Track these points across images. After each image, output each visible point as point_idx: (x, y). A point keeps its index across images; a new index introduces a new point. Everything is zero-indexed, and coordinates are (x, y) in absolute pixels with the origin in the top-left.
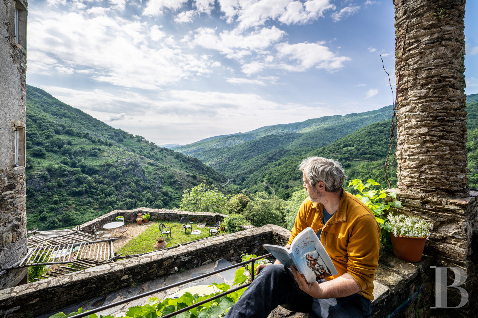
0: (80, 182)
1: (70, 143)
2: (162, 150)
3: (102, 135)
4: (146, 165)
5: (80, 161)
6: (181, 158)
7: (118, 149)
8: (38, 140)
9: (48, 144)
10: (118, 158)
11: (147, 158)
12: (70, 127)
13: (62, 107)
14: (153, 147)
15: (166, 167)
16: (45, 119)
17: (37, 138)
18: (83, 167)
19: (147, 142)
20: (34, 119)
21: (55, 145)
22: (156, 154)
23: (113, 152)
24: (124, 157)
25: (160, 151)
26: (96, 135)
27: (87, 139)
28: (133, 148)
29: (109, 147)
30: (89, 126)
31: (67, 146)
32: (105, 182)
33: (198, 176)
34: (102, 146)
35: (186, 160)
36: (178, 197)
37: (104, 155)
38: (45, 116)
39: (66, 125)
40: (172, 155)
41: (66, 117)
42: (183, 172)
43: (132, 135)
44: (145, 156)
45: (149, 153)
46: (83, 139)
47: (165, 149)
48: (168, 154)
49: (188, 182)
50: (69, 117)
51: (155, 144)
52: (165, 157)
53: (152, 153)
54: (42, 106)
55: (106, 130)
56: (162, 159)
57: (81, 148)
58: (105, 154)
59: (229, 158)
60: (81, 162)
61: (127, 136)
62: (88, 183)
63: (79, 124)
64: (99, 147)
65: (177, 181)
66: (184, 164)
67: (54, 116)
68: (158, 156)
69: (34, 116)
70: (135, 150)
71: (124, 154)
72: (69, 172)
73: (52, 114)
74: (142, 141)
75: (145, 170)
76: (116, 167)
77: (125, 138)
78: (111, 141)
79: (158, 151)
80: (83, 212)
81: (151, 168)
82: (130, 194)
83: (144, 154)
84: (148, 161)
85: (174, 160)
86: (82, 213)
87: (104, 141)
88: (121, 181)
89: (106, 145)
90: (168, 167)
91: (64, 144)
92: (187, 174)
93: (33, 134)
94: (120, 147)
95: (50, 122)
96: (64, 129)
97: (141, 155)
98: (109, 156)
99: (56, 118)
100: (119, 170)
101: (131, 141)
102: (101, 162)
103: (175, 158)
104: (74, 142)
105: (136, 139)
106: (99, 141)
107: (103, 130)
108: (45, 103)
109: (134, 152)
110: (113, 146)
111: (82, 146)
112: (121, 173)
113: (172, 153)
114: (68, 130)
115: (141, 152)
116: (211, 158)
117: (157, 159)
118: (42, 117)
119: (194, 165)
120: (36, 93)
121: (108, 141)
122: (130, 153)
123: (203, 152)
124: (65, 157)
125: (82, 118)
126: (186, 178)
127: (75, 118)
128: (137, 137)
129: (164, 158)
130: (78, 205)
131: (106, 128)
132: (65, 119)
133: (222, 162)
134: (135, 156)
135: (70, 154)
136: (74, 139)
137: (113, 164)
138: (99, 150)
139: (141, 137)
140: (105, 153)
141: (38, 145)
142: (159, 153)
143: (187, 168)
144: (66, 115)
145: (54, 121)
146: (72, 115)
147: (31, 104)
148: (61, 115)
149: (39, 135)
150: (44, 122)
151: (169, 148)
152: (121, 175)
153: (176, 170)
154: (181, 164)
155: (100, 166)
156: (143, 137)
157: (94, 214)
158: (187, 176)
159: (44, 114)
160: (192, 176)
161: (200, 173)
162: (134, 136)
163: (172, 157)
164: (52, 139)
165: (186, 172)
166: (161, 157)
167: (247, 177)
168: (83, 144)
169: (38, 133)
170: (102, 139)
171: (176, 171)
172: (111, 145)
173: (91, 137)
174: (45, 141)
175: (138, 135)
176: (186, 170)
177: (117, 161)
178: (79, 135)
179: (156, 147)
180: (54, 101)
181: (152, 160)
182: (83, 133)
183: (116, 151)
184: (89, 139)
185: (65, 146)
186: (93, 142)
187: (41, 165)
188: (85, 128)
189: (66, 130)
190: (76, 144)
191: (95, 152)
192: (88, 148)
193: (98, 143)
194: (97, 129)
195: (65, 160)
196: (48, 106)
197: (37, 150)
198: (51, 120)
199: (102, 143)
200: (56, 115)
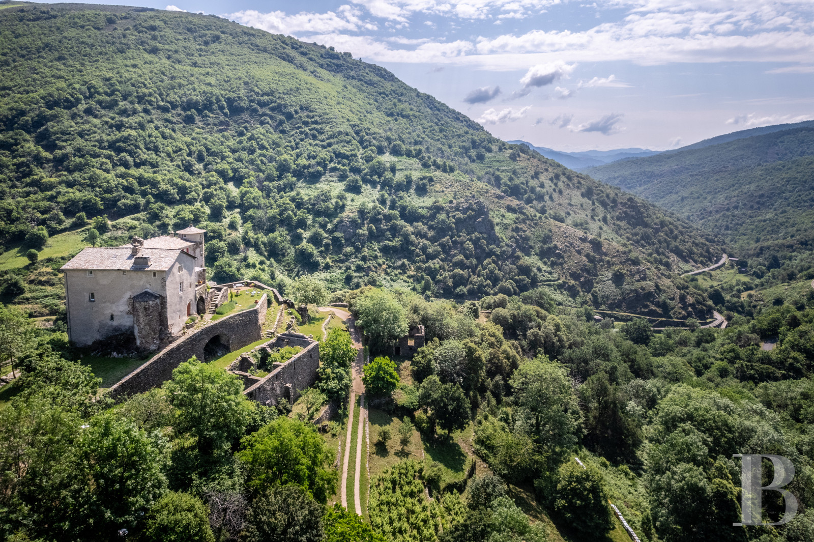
0: (395, 230)
1: (393, 168)
4: (503, 211)
5: (401, 198)
6: (598, 195)
7: (461, 178)
8: (356, 164)
9: (365, 171)
10: (455, 195)
16: (369, 129)
17: (357, 161)
18: (403, 208)
20: (357, 131)
21: (374, 173)
23: (450, 183)
27: (418, 159)
29: (446, 175)
30: (434, 130)
31: (388, 174)
32: (429, 235)
34: (437, 173)
36: (550, 281)
37: (437, 189)
40: (578, 187)
41: (403, 117)
42: (576, 230)
43: (505, 143)
46: (413, 161)
48: (568, 185)
49: (579, 252)
50: (407, 117)
52: (560, 192)
54: (376, 101)
57: (407, 176)
58: (438, 187)
60: (402, 201)
61: (494, 147)
62: (406, 237)
64: (432, 175)
65: (556, 247)
66: (599, 210)
68: (544, 191)
70: (502, 175)
72: (384, 216)
75: (496, 222)
76: (447, 213)
77: (490, 151)
78: (452, 164)
81: (510, 218)
82: (462, 261)
84: (508, 203)
85: (578, 200)
87: (442, 164)
88: (451, 238)
89: (445, 171)
91: (385, 170)
92: (581, 234)
93: (352, 155)
94: (468, 173)
95: (375, 133)
96: (390, 144)
98: (443, 192)
100: (451, 218)
101: (499, 157)
102: (427, 201)
104: (399, 167)
105: (509, 152)
106: (435, 163)
108: (380, 94)
110: (456, 172)
111: (409, 173)
112: (453, 223)
114: (395, 146)
118: (367, 126)
119: (626, 213)
121: (448, 163)
124: (384, 192)
126: (576, 243)
129: (555, 196)
130: (390, 267)
132: (400, 121)
134: (487, 193)
135: (390, 187)
136: (400, 161)
137: (444, 205)
138: (431, 180)
140: (438, 185)
141: (355, 174)
142: (548, 184)
144: (404, 113)
145: (380, 131)
146: (411, 113)
147: (362, 99)
149: (360, 157)
150: (367, 135)
152: (453, 226)
154: (594, 210)
155: (427, 208)
158: (582, 239)
160: (592, 242)
163: (577, 193)
164: (371, 163)
166: (550, 190)
168: (411, 170)
169: (358, 154)
170: (439, 161)
171: (559, 228)
172: (452, 170)
173: (423, 157)
174: (363, 167)
177: (451, 202)
178: (408, 154)
181: (519, 200)
182: (416, 149)
183: (457, 181)
184: (420, 160)
185: (386, 173)
186: (425, 166)
187: (354, 203)
188: (427, 135)
189: (392, 145)
190: (401, 170)
191: (424, 185)
192: (416, 175)
193: (432, 167)
194: (445, 135)
195: (383, 196)
196: (384, 98)
197: (353, 181)
198: (376, 130)
199: (438, 167)
200: (391, 115)
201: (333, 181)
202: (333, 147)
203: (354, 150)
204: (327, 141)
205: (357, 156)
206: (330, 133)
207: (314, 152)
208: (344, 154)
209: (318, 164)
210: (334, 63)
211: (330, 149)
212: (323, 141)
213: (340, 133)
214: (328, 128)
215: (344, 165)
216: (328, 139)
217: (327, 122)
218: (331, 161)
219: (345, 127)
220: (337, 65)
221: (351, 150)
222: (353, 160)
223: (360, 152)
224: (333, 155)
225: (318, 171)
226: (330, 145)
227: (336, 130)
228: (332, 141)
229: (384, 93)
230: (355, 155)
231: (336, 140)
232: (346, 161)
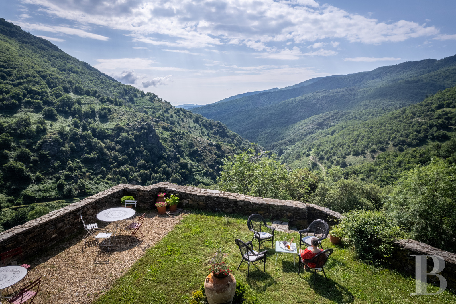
0: (92, 147)
1: (79, 103)
2: (178, 111)
3: (111, 92)
4: (161, 130)
5: (90, 123)
6: (201, 121)
7: (128, 109)
8: (48, 99)
9: (57, 104)
10: (129, 120)
11: (162, 121)
12: (78, 83)
13: (69, 61)
14: (168, 107)
15: (183, 133)
16: (53, 75)
17: (48, 97)
18: (94, 130)
19: (160, 101)
20: (43, 75)
21: (65, 105)
22: (172, 116)
23: (123, 113)
24: (136, 119)
25: (176, 113)
26: (104, 92)
27: (96, 97)
28: (145, 109)
29: (118, 107)
30: (97, 82)
31: (76, 106)
32: (117, 148)
33: (222, 145)
34: (112, 106)
35: (207, 124)
36: (199, 171)
37: (115, 117)
38: (53, 72)
39: (74, 82)
40: (190, 117)
41: (74, 72)
42: (205, 139)
43: (143, 92)
44: (159, 118)
45: (163, 115)
46: (92, 98)
47: (181, 109)
48: (185, 116)
49: (210, 152)
50: (76, 72)
51: (169, 103)
52: (182, 120)
53: (166, 115)
54: (50, 60)
55: (115, 86)
56: (178, 123)
57: (90, 108)
58: (115, 115)
59: (262, 122)
60: (91, 125)
61: (138, 94)
62: (101, 150)
63: (87, 79)
64: (109, 107)
65: (197, 150)
66: (204, 130)
67: (61, 71)
68: (174, 119)
69: (42, 72)
70: (148, 110)
71: (135, 116)
72: (80, 135)
73: (60, 69)
74: (154, 100)
75: (160, 136)
76: (127, 132)
77: (136, 96)
78: (120, 100)
79: (174, 112)
80: (98, 182)
81: (166, 134)
82: (144, 164)
83: (157, 116)
84: (162, 125)
85: (192, 124)
86: (96, 183)
87: (113, 100)
88: (134, 148)
89: (116, 104)
90: (186, 133)
91: (73, 103)
92: (209, 142)
93: (43, 92)
94: (130, 107)
95: (57, 78)
96: (72, 86)
97: (153, 117)
98: (119, 118)
99: (64, 73)
100: (131, 135)
101: (142, 100)
102: (111, 125)
103: (194, 121)
104: (83, 102)
105: (148, 98)
106: (108, 100)
107: (111, 87)
108: (52, 56)
109: (146, 112)
110: (123, 106)
111: (92, 106)
112: (133, 138)
113: (190, 115)
114: (76, 87)
115: (154, 113)
116: (238, 122)
117: (173, 123)
118: (50, 73)
119: (217, 130)
120: (42, 45)
121: (117, 99)
122: (142, 114)
123: (228, 114)
124: (76, 119)
125: (89, 73)
126: (208, 147)
127: (82, 73)
128: (149, 94)
129: (180, 122)
130: (92, 174)
131: (115, 84)
132: (72, 74)
133: (252, 128)
134: (148, 118)
135: (80, 116)
136: (83, 98)
137: (124, 127)
138: (109, 110)
139: (154, 94)
140: (115, 114)
141: (48, 106)
142: (174, 115)
143: (208, 135)
144: (74, 70)
145: (62, 77)
146: (79, 70)
147: (38, 58)
148: (69, 70)
149: (49, 94)
150: (52, 79)
151: (186, 109)
152: (133, 140)
153: (196, 136)
154: (202, 129)
155: (111, 129)
156: (156, 94)
157: (109, 185)
158: (209, 144)
159: (52, 68)
160: (215, 145)
161: (225, 142)
162: (146, 93)
163: (191, 120)
164: (61, 98)
165: (208, 139)
166: (177, 119)
167: (287, 149)
168: (92, 104)
169: (48, 92)
170: (111, 98)
171: (196, 138)
172: (120, 104)
173: (99, 96)
174: (55, 101)
175: (149, 92)
176: (208, 137)
177: (128, 124)
178: (88, 94)
179: (171, 108)
180: (61, 54)
181: (167, 123)
182: (92, 91)
183: (126, 111)
184: (98, 98)
185: (75, 105)
186: (102, 101)
187: (53, 128)
188: (93, 84)
189: (74, 87)
190: (85, 104)
191: (105, 113)
192: (97, 108)
193: (107, 102)
194: (105, 86)
195: (76, 122)
196: (55, 59)
197: (49, 111)
198: (59, 76)
199: (111, 102)
200: (64, 70)
201: (29, 112)
202: (24, 86)
203: (44, 88)
204: (18, 81)
205: (47, 93)
206: (18, 76)
207: (7, 88)
208: (35, 91)
209: (12, 97)
210: (7, 29)
211: (22, 87)
212: (13, 81)
213: (28, 76)
214: (15, 71)
215: (37, 99)
216: (17, 80)
217: (14, 67)
218: (24, 96)
219: (31, 72)
220: (10, 31)
221: (41, 89)
222: (45, 96)
223: (49, 90)
224: (25, 92)
225: (13, 103)
226: (20, 84)
227: (24, 73)
228: (22, 81)
229: (54, 56)
230: (46, 92)
231: (25, 80)
232: (39, 96)
